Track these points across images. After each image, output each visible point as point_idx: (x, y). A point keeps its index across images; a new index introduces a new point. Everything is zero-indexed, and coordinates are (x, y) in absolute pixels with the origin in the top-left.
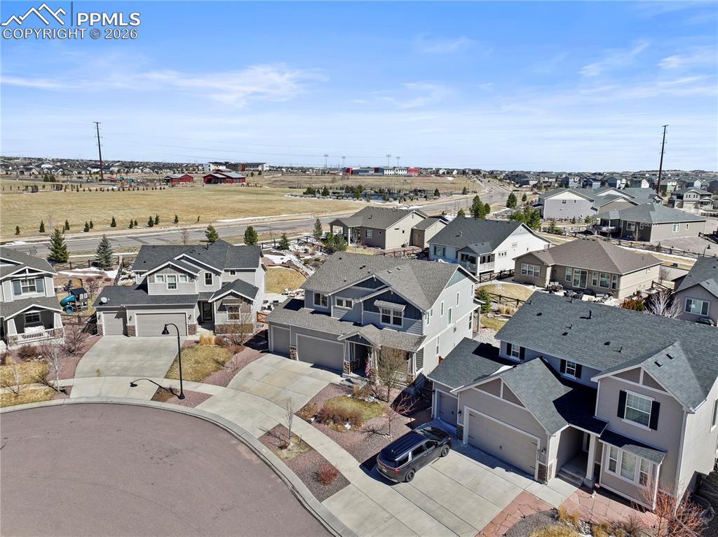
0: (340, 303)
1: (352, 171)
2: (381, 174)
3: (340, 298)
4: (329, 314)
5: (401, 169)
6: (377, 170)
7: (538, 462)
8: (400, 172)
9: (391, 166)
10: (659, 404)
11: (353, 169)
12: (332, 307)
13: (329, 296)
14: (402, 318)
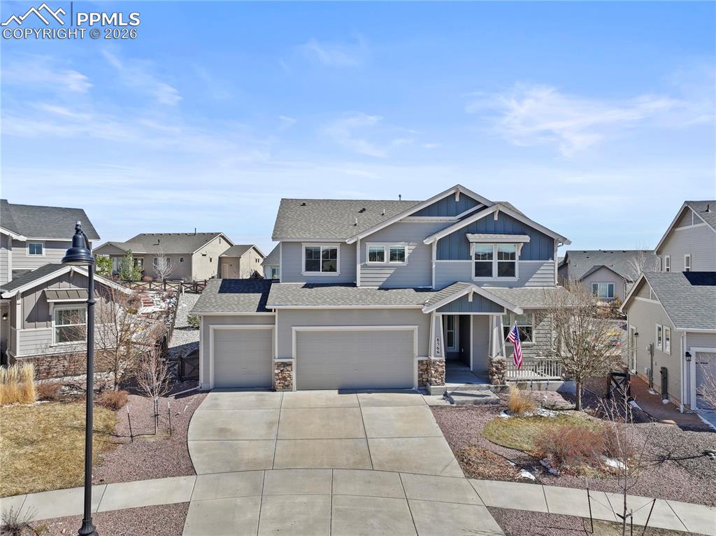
3: (377, 245)
4: (354, 285)
12: (359, 267)
13: (355, 243)
14: (517, 261)
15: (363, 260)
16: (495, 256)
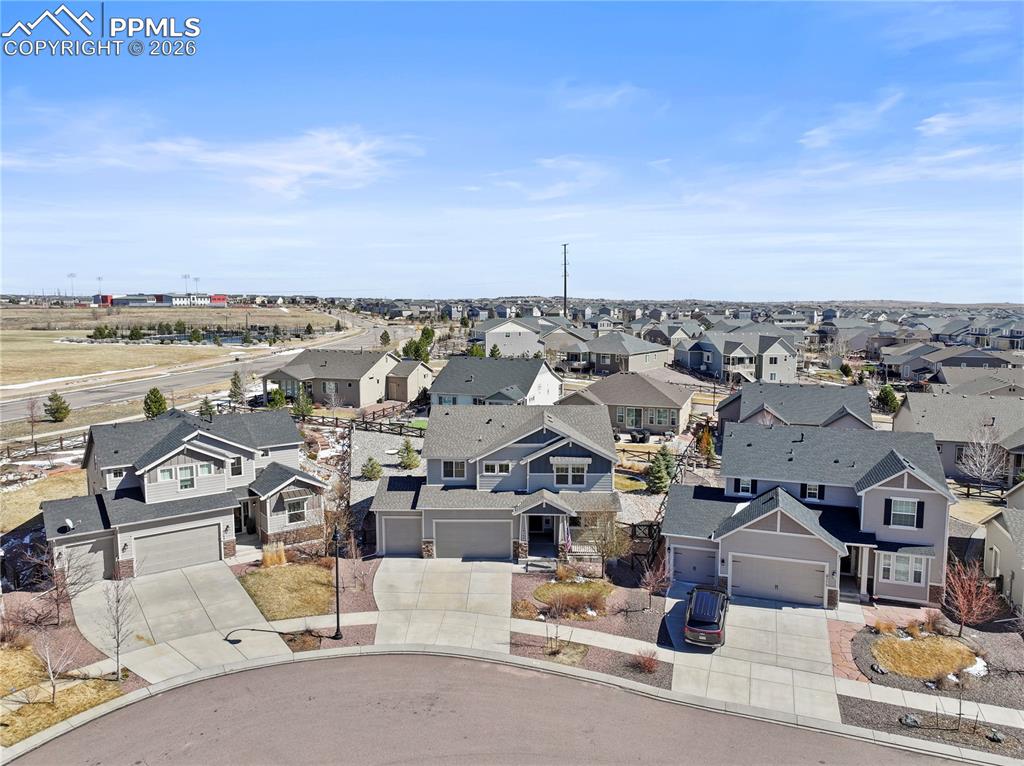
0: (489, 469)
1: (112, 300)
2: (168, 304)
3: (490, 463)
4: (474, 487)
5: (202, 297)
6: (159, 298)
7: (826, 589)
8: (200, 302)
9: (183, 292)
10: (923, 503)
11: (114, 297)
12: (478, 476)
13: (475, 462)
14: (585, 474)
15: (481, 472)
16: (570, 470)
